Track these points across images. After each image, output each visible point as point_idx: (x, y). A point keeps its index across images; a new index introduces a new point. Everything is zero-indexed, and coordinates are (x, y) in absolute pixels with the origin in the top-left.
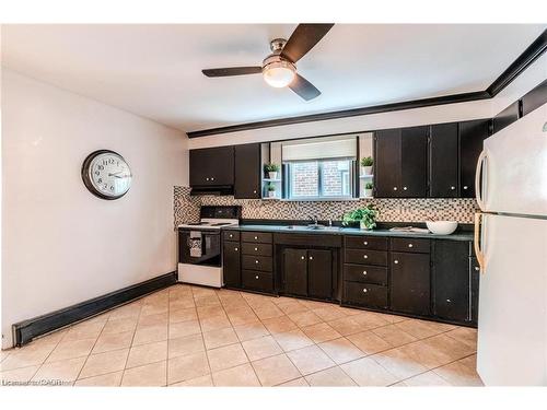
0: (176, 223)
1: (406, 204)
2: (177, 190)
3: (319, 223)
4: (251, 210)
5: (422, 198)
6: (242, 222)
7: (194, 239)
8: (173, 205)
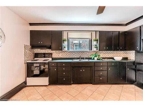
0: (25, 60)
1: (104, 52)
2: (25, 46)
3: (81, 58)
4: (56, 54)
5: (108, 51)
6: (53, 59)
7: (36, 67)
8: (24, 53)
